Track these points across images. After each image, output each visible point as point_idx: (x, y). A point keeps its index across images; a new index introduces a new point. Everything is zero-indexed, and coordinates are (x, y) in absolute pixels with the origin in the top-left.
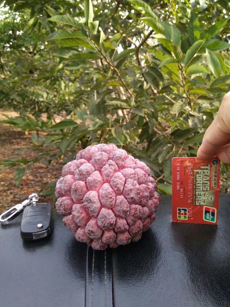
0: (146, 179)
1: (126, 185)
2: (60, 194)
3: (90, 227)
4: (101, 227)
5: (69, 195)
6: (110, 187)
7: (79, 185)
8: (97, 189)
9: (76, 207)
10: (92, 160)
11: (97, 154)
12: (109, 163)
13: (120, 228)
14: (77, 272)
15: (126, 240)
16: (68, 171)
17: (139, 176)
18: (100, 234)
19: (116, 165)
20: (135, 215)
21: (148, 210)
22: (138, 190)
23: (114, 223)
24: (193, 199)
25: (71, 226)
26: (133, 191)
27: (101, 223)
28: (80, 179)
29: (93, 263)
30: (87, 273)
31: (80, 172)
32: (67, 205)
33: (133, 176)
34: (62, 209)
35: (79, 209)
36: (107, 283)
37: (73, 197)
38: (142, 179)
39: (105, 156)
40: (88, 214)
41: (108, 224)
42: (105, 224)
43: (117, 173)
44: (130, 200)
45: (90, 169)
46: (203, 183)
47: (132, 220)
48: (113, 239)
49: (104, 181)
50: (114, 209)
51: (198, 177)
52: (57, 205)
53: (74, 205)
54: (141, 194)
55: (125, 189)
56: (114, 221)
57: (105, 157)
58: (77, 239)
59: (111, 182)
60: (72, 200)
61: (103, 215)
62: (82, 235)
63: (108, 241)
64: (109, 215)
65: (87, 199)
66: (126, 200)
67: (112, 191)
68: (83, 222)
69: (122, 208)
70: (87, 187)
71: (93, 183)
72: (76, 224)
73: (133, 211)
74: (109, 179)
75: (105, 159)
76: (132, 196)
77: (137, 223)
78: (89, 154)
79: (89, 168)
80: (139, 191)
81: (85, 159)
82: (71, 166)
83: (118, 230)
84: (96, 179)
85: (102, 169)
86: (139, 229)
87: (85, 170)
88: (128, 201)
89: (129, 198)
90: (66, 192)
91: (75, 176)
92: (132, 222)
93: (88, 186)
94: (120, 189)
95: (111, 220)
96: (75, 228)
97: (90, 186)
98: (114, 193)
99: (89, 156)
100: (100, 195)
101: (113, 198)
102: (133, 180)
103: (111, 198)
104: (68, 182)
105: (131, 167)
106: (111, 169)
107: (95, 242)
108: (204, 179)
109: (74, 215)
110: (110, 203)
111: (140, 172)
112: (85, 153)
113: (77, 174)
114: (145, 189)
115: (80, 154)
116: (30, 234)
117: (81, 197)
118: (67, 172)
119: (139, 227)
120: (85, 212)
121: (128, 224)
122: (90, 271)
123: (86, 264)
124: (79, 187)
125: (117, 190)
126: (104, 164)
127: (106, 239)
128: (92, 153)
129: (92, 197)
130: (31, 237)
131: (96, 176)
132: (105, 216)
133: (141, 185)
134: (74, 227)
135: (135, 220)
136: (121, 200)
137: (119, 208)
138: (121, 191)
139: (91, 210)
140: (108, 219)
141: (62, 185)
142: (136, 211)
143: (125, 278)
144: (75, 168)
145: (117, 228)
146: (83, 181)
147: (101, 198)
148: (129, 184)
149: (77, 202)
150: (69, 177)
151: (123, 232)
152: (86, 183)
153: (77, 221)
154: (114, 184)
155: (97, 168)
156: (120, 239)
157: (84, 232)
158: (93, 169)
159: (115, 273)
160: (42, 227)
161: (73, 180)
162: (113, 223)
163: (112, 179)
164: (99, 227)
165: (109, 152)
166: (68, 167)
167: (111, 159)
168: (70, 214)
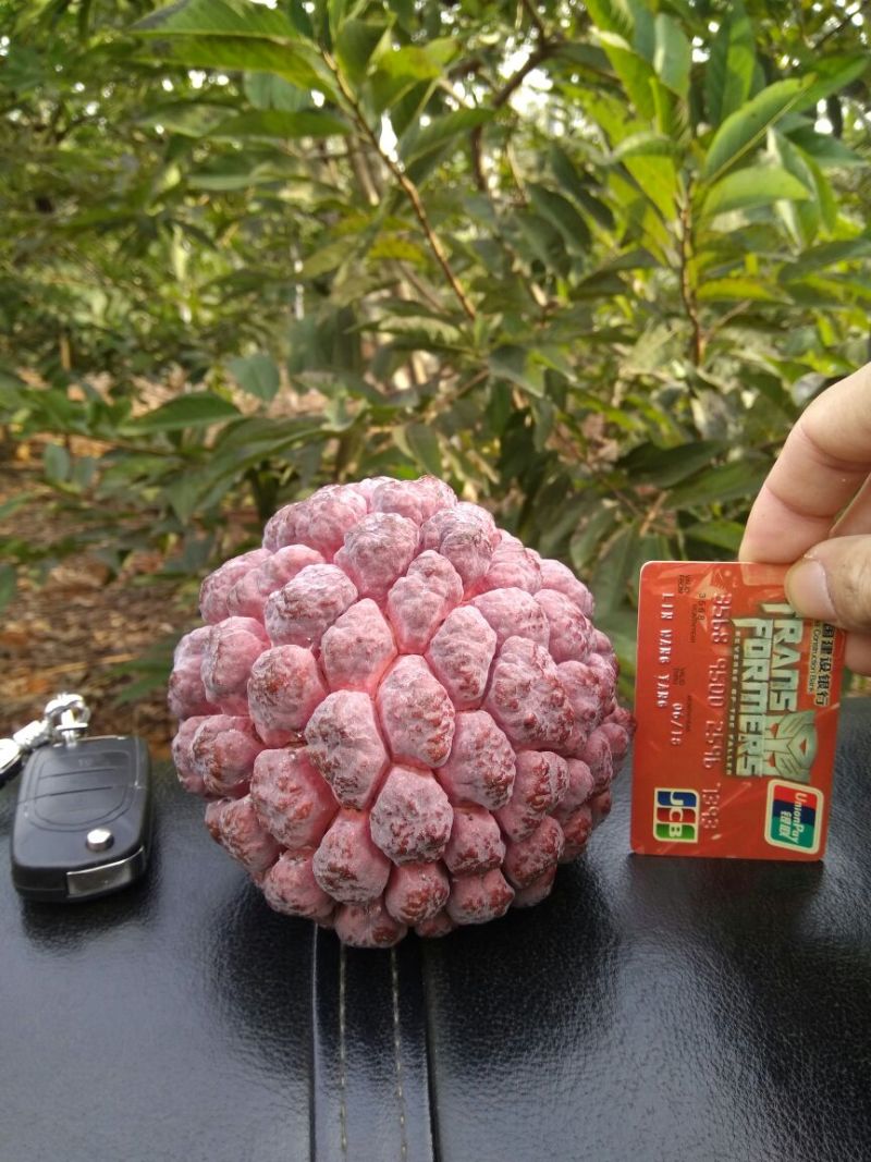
0: (583, 639)
1: (501, 664)
2: (193, 704)
3: (338, 852)
4: (387, 853)
5: (239, 709)
6: (430, 675)
7: (288, 665)
8: (370, 681)
9: (272, 765)
10: (343, 550)
11: (370, 521)
12: (424, 563)
13: (471, 854)
14: (270, 1042)
15: (492, 906)
16: (233, 598)
17: (554, 625)
18: (382, 883)
19: (457, 576)
20: (538, 799)
21: (589, 774)
22: (557, 686)
23: (448, 835)
24: (725, 746)
25: (246, 848)
26: (534, 694)
27: (391, 837)
28: (291, 637)
29: (342, 999)
30: (317, 1047)
31: (293, 607)
32: (228, 751)
33: (534, 622)
34: (202, 768)
35: (286, 774)
36: (409, 1091)
37: (255, 716)
38: (567, 636)
39: (406, 533)
40: (325, 793)
41: (421, 838)
42: (409, 839)
43: (458, 610)
44: (519, 733)
45: (336, 591)
46: (772, 679)
47: (526, 820)
48: (435, 904)
49: (402, 647)
50: (444, 773)
51: (751, 651)
52: (179, 749)
53: (264, 755)
54: (567, 704)
55: (499, 684)
56: (446, 827)
57: (407, 539)
58: (273, 903)
59: (432, 651)
60: (250, 729)
61: (401, 798)
62: (297, 885)
63: (414, 914)
64: (427, 800)
65: (325, 727)
66: (502, 735)
67: (439, 694)
68: (305, 832)
69: (484, 770)
70: (323, 674)
71: (354, 654)
72: (270, 838)
73: (531, 781)
74: (425, 635)
75: (407, 544)
76: (529, 713)
77: (544, 832)
78: (328, 521)
79: (331, 588)
80: (558, 694)
81: (309, 543)
82: (243, 575)
83: (463, 865)
84: (366, 636)
85: (393, 594)
86: (551, 856)
87: (315, 596)
88: (509, 737)
89: (515, 725)
90: (222, 693)
91: (268, 623)
92: (521, 828)
93: (329, 669)
94: (475, 684)
95: (435, 821)
96: (264, 858)
97: (341, 669)
98: (448, 700)
99: (328, 533)
100: (386, 709)
101: (444, 723)
102: (531, 643)
103: (436, 723)
104: (232, 649)
105: (517, 584)
106: (436, 591)
107: (354, 914)
108: (776, 658)
109: (261, 800)
110: (433, 746)
111: (562, 605)
112: (308, 519)
113: (276, 613)
114: (584, 682)
115: (284, 524)
116: (57, 876)
117: (294, 719)
118: (228, 602)
119: (551, 849)
120: (314, 783)
121: (505, 836)
122: (331, 1036)
123: (310, 1004)
124: (288, 672)
125: (462, 688)
126: (401, 569)
127: (405, 905)
128: (344, 519)
129: (350, 721)
130: (63, 889)
131: (364, 622)
132: (410, 807)
133: (565, 664)
134: (259, 849)
135: (536, 818)
136: (478, 731)
137: (468, 768)
138: (480, 694)
139: (342, 780)
140: (420, 819)
141: (206, 661)
142: (543, 781)
143: (488, 1066)
144: (264, 586)
145: (460, 855)
146: (304, 645)
147: (388, 725)
148: (515, 662)
149: (277, 741)
150: (237, 627)
151: (480, 872)
152: (317, 653)
153: (278, 824)
154: (451, 658)
155: (366, 589)
156: (464, 902)
157: (309, 875)
158: (349, 591)
159: (441, 1045)
160: (110, 842)
161: (255, 639)
162: (443, 837)
163: (437, 638)
164: (376, 851)
165: (419, 514)
166: (227, 580)
167: (430, 548)
168: (242, 791)
